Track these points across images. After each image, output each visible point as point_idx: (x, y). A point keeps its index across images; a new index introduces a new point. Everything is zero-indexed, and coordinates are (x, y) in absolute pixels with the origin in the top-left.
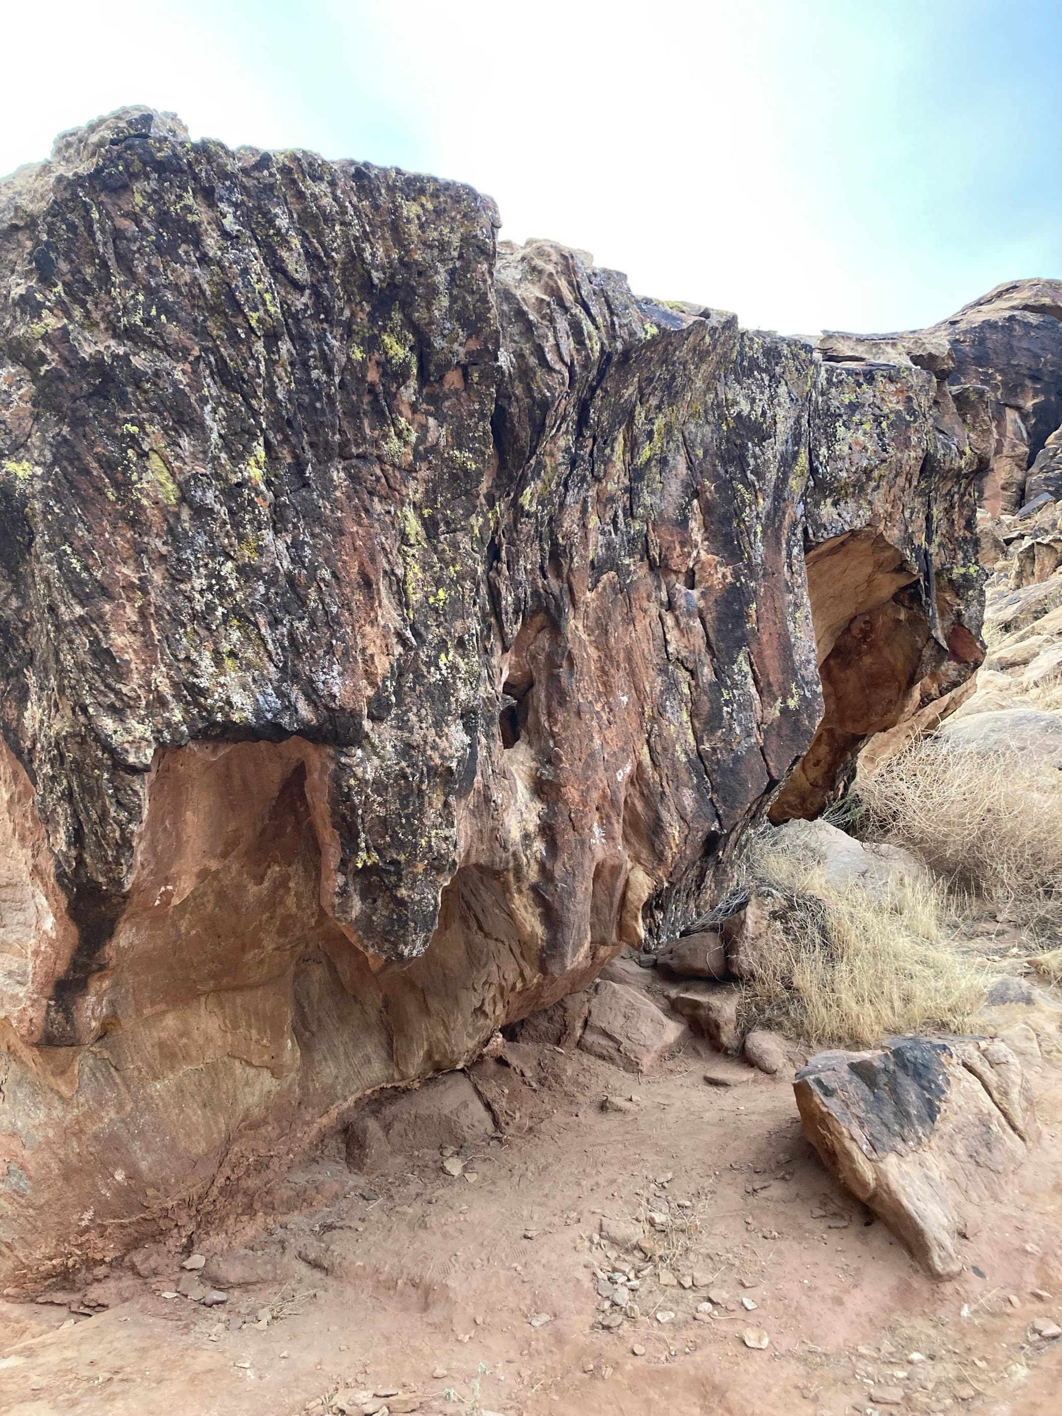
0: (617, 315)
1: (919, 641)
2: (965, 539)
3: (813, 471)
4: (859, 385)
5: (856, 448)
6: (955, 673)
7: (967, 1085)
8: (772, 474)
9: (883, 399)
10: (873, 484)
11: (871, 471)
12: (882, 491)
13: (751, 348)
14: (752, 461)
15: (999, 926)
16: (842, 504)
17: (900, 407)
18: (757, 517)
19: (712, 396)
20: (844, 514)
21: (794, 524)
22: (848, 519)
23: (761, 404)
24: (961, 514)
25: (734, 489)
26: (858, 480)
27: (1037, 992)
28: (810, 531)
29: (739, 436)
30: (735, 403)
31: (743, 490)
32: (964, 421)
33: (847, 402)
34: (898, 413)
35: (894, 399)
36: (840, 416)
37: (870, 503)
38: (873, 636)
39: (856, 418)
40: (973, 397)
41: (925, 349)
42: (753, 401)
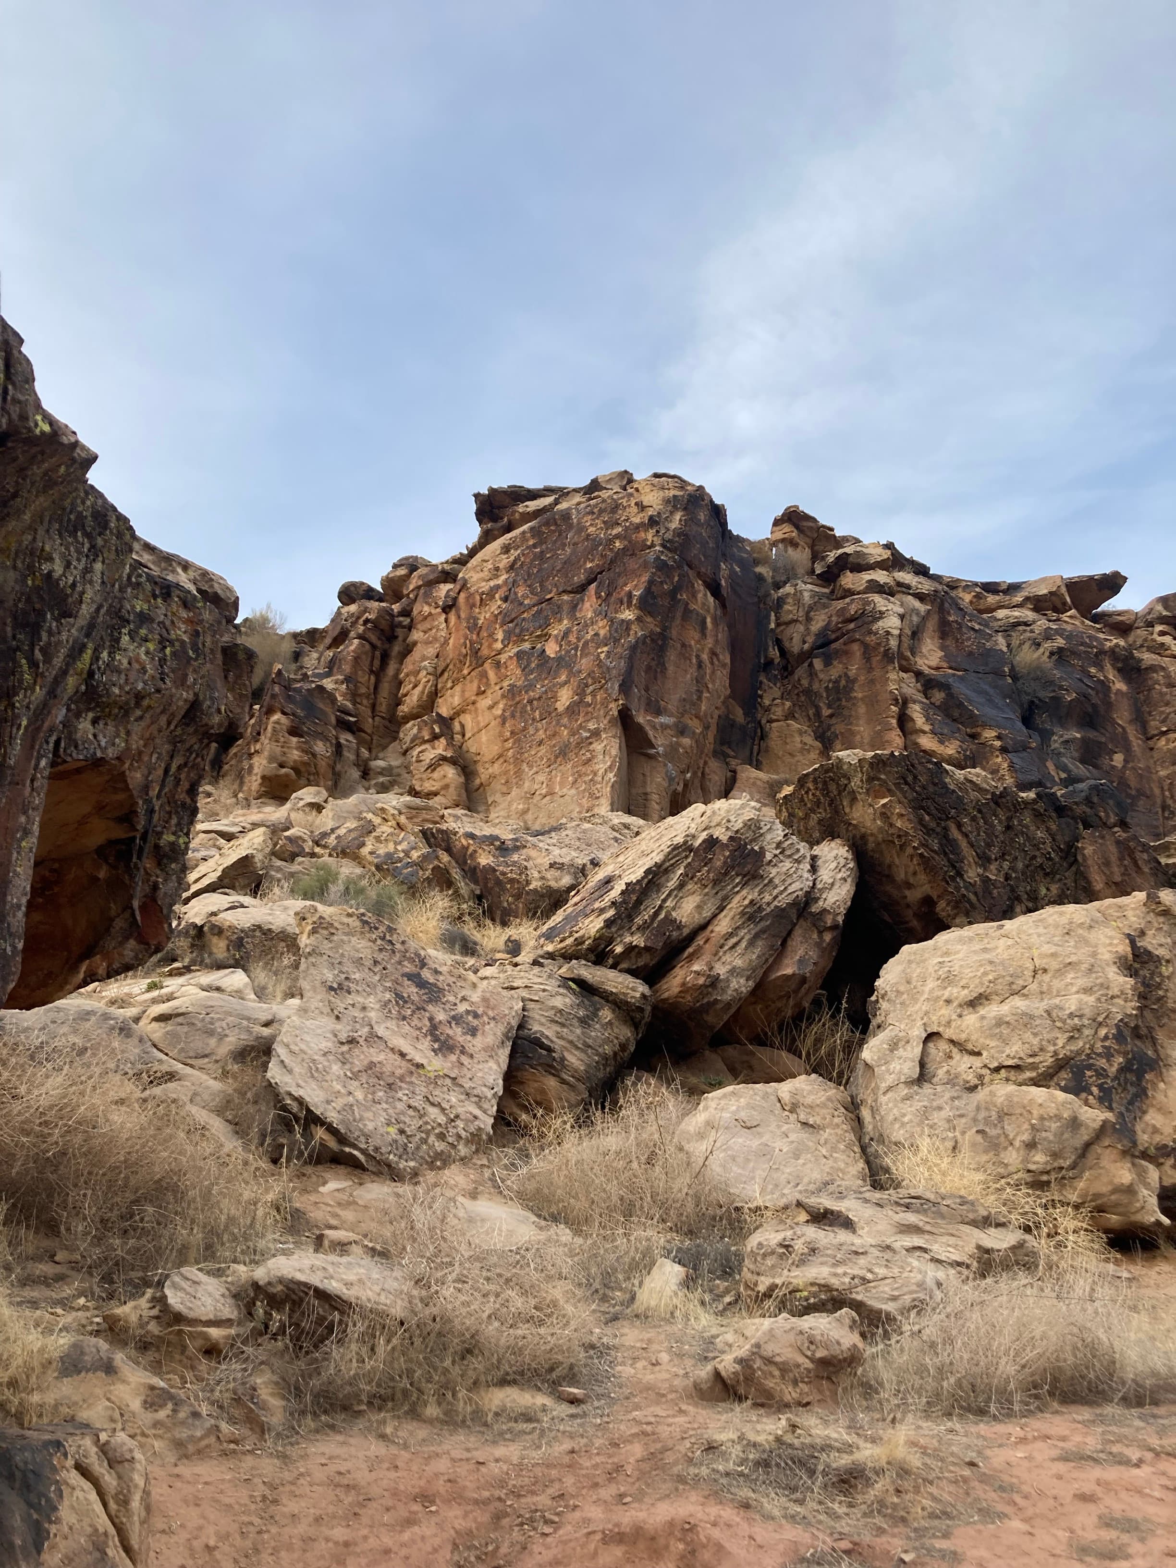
0: (14, 384)
1: (114, 909)
2: (184, 804)
3: (91, 674)
4: (155, 597)
5: (136, 666)
6: (132, 954)
7: (80, 1494)
8: (58, 661)
9: (173, 622)
10: (138, 713)
11: (143, 697)
12: (143, 724)
13: (83, 503)
14: (44, 636)
15: (58, 1269)
16: (101, 723)
17: (185, 638)
18: (28, 707)
19: (30, 537)
20: (100, 737)
21: (51, 730)
22: (103, 744)
23: (75, 572)
24: (188, 776)
25: (14, 660)
26: (127, 703)
27: (119, 1357)
28: (63, 745)
29: (41, 598)
30: (50, 559)
31: (25, 667)
32: (226, 677)
33: (138, 609)
34: (183, 642)
35: (183, 627)
36: (128, 622)
37: (128, 733)
38: (56, 890)
39: (143, 632)
40: (241, 656)
41: (212, 586)
42: (68, 565)
